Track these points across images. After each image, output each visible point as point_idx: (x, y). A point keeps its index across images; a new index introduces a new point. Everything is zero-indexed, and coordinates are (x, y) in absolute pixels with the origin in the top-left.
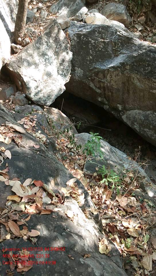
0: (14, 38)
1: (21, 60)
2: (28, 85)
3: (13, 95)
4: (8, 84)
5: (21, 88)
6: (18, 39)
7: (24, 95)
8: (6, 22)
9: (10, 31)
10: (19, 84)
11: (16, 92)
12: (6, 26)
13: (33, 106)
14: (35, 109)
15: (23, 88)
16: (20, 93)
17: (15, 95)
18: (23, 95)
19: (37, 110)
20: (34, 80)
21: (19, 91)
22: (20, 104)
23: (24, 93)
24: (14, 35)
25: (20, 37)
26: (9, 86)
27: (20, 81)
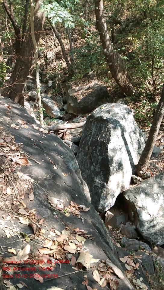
0: (136, 171)
1: (139, 191)
2: (141, 217)
3: (123, 224)
4: (121, 211)
5: (133, 219)
6: (139, 172)
7: (135, 227)
8: (132, 156)
9: (134, 164)
10: (132, 215)
11: (127, 222)
12: (131, 159)
13: (141, 242)
14: (142, 246)
15: (135, 219)
16: (131, 223)
17: (125, 225)
18: (133, 227)
19: (144, 248)
20: (148, 213)
21: (130, 221)
22: (128, 236)
23: (135, 225)
24: (136, 168)
25: (142, 170)
26: (122, 214)
27: (133, 211)
